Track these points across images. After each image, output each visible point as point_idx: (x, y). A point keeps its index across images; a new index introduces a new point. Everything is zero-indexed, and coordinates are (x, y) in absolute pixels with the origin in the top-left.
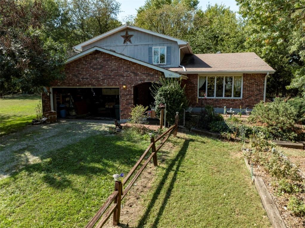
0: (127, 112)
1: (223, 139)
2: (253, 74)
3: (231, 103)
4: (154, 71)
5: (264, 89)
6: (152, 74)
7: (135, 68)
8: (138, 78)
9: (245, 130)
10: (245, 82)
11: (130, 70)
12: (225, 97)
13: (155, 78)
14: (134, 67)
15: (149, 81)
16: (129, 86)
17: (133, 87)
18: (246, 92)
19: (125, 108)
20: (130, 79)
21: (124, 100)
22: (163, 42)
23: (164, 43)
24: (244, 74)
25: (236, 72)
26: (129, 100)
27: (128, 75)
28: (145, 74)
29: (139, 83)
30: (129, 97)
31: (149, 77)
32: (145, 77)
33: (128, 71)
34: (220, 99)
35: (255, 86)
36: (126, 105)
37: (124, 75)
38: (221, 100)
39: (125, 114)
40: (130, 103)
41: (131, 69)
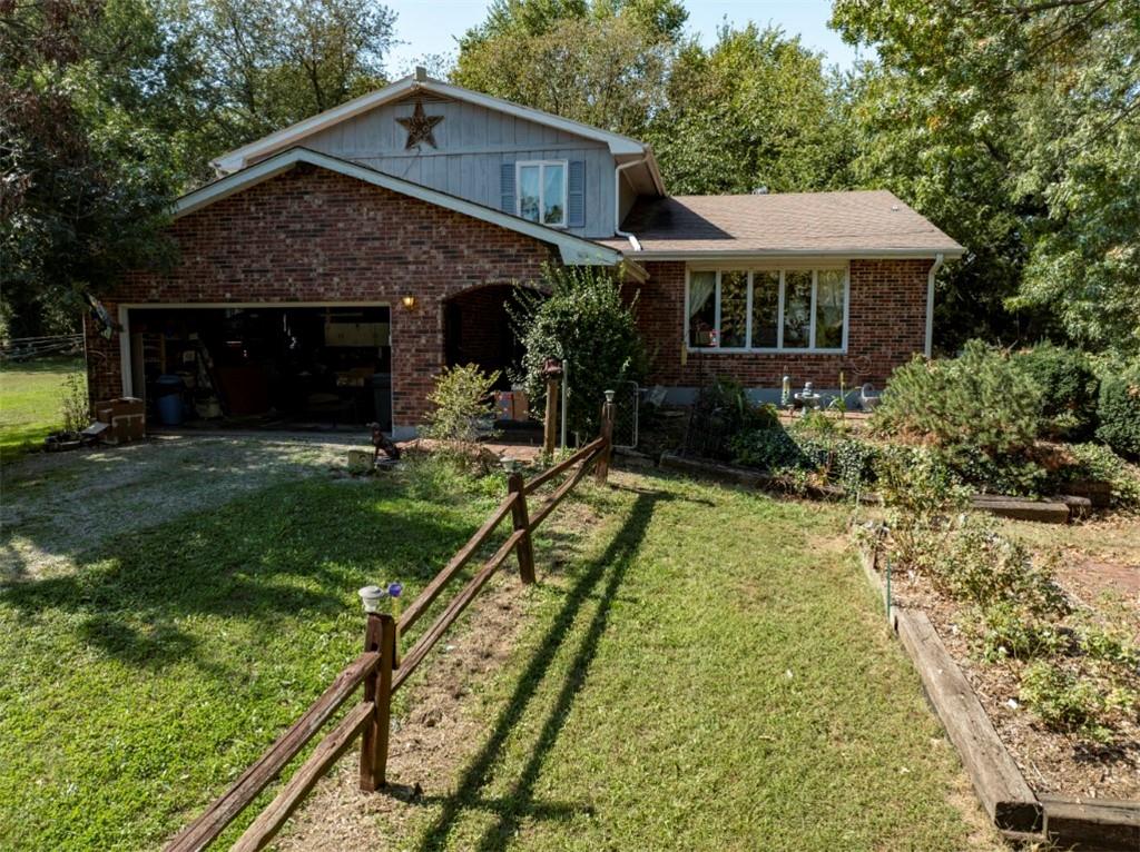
0: (418, 399)
1: (781, 490)
2: (884, 260)
3: (808, 368)
4: (520, 241)
5: (924, 317)
6: (512, 251)
7: (451, 232)
8: (460, 268)
9: (858, 457)
10: (856, 293)
11: (431, 238)
12: (784, 346)
13: (527, 266)
14: (447, 227)
15: (504, 279)
16: (427, 298)
17: (443, 302)
18: (863, 329)
19: (409, 384)
20: (431, 273)
21: (409, 351)
22: (557, 143)
23: (558, 146)
24: (853, 262)
25: (823, 255)
26: (427, 351)
27: (424, 257)
28: (487, 251)
29: (464, 287)
30: (427, 341)
31: (503, 265)
32: (488, 266)
33: (423, 243)
34: (768, 355)
35: (892, 305)
36: (417, 370)
37: (406, 258)
38: (772, 357)
39: (413, 408)
40: (430, 365)
41: (434, 234)
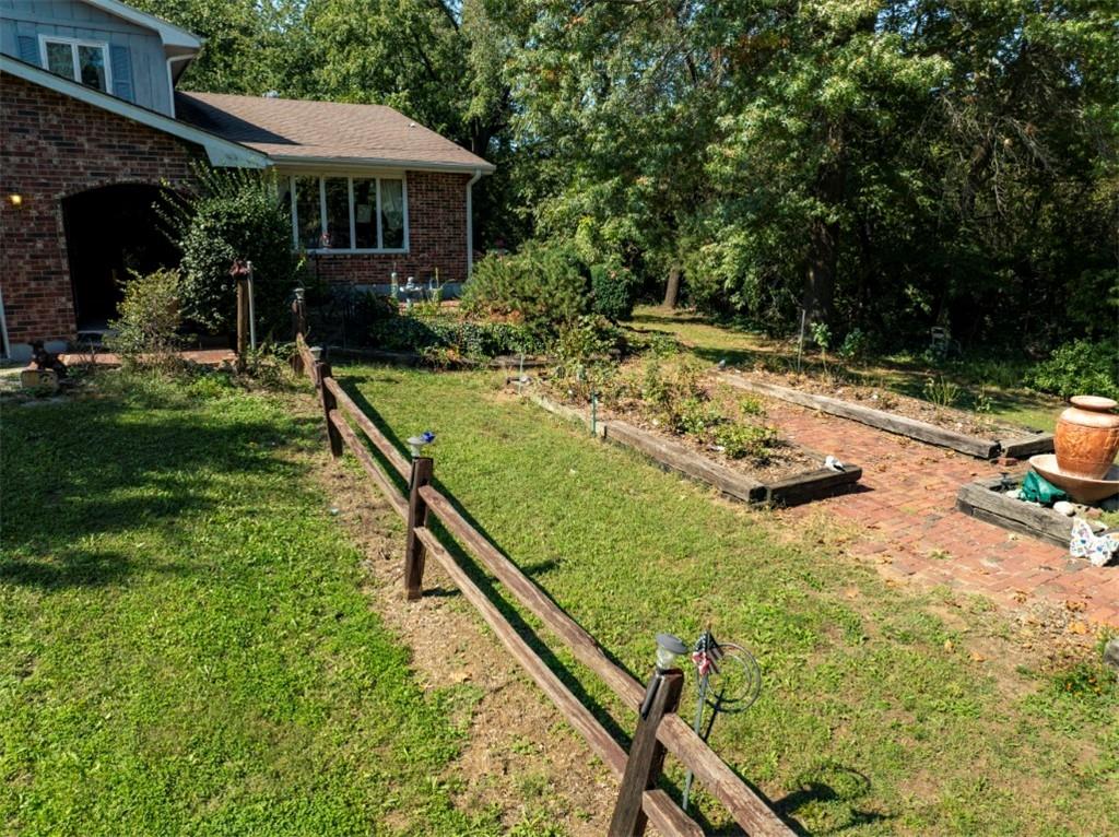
0: (39, 311)
4: (152, 138)
6: (145, 148)
7: (64, 122)
8: (80, 162)
11: (38, 126)
12: (357, 247)
13: (163, 165)
14: (59, 115)
15: (139, 178)
16: (39, 196)
17: (64, 201)
18: (420, 231)
19: (26, 296)
20: (41, 167)
21: (22, 257)
26: (47, 257)
27: (30, 148)
28: (114, 147)
29: (89, 184)
30: (46, 246)
31: (134, 162)
32: (116, 163)
33: (27, 131)
35: (441, 210)
36: (36, 279)
39: (35, 323)
40: (53, 273)
41: (41, 121)
